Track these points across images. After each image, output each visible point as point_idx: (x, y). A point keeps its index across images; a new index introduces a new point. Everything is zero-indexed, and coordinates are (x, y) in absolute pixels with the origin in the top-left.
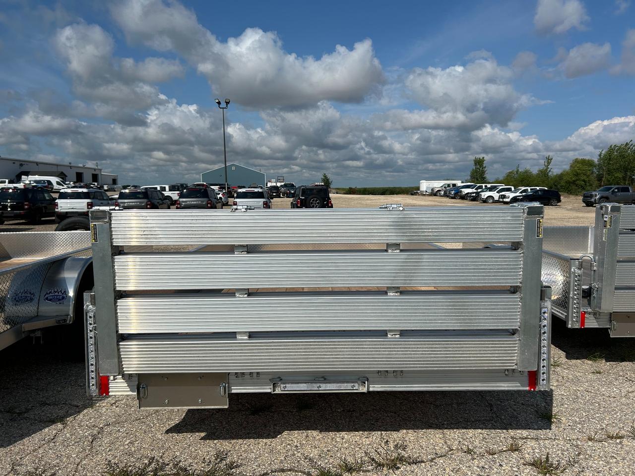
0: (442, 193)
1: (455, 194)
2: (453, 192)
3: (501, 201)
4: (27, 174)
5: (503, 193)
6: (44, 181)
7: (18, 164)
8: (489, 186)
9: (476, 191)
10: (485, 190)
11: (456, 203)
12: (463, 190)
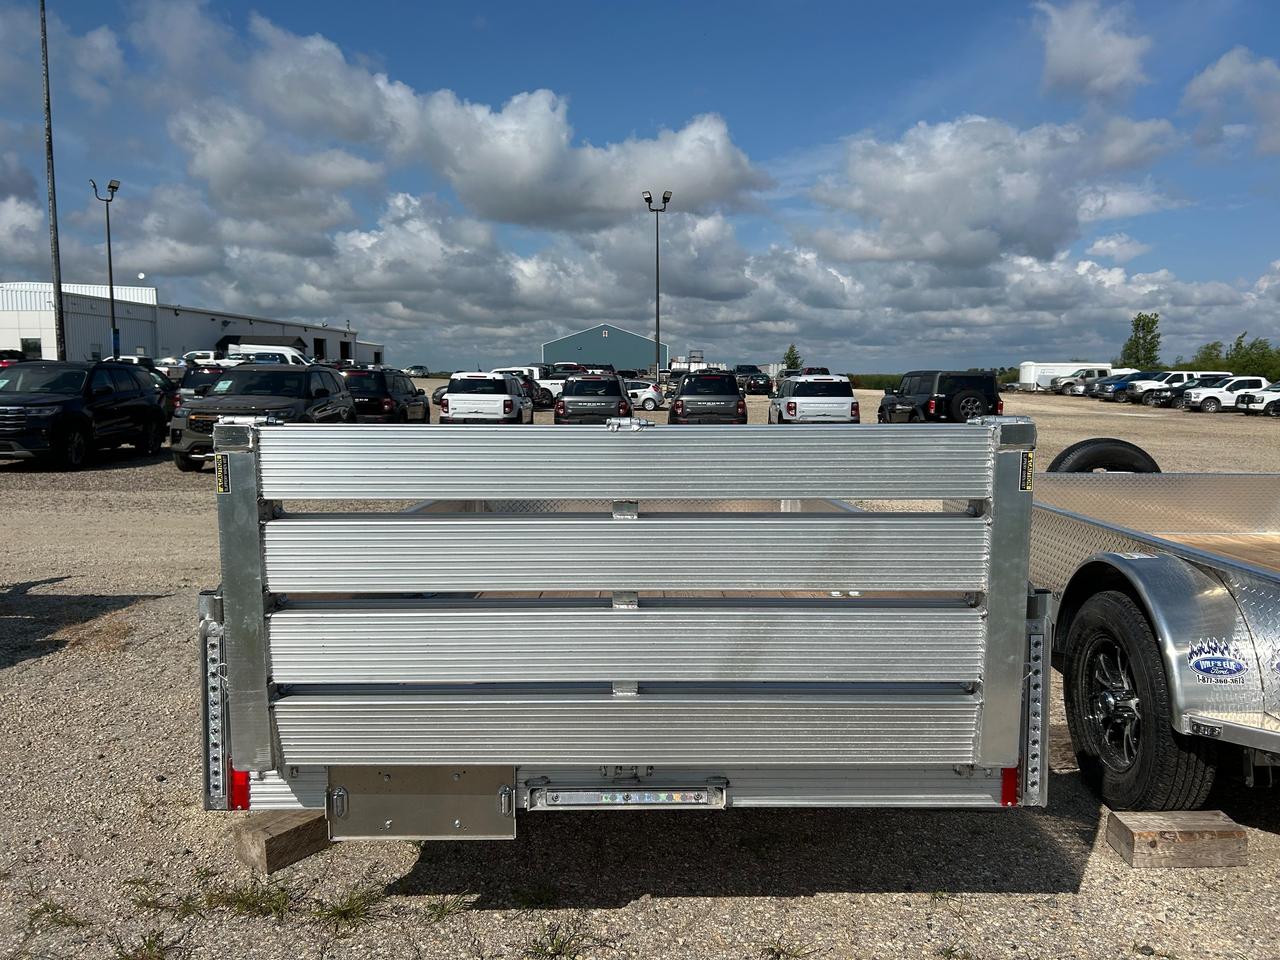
0: (1081, 389)
1: (1115, 392)
2: (1111, 388)
3: (1244, 409)
4: (237, 340)
5: (1242, 392)
6: (274, 355)
7: (219, 320)
8: (1197, 375)
9: (1167, 386)
10: (1190, 385)
11: (1124, 410)
12: (1138, 383)
